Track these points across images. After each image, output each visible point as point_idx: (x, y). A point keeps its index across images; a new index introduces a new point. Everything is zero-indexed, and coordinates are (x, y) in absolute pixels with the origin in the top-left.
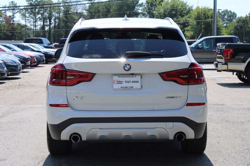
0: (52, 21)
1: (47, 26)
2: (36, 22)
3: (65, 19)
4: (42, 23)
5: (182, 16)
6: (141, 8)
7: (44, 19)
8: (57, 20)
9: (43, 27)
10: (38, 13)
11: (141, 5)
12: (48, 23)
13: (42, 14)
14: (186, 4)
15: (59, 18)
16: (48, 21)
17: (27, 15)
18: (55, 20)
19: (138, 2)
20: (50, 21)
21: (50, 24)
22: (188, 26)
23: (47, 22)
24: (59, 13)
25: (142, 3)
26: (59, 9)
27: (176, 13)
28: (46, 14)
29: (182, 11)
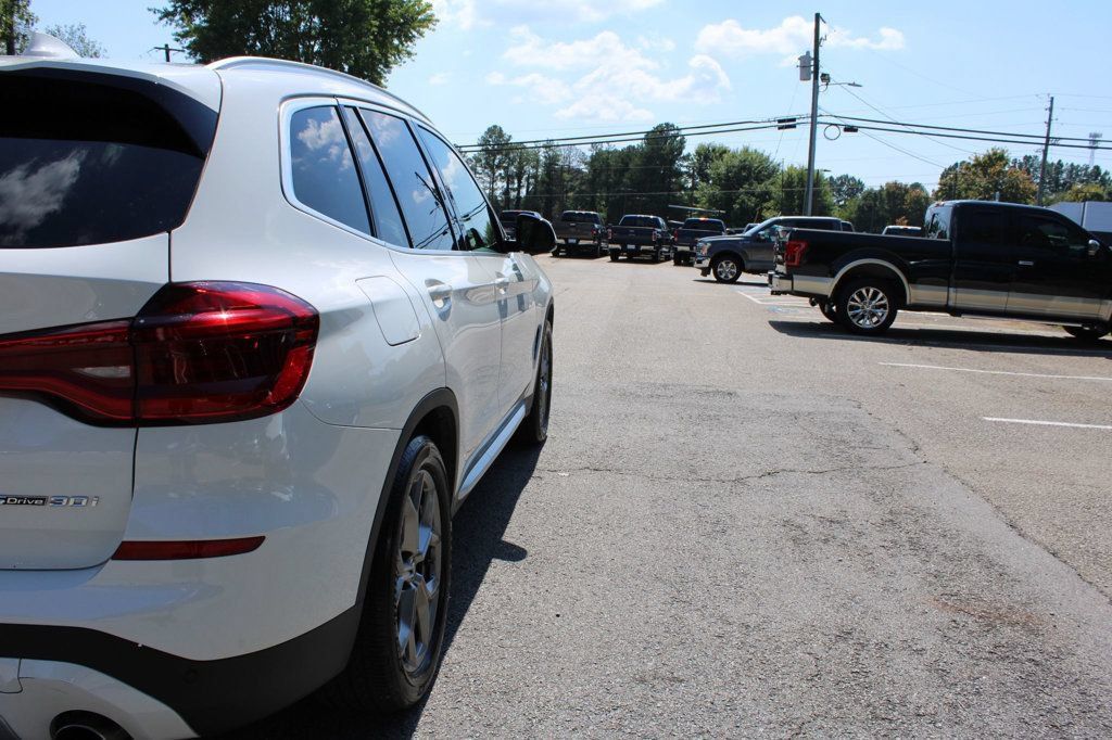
0: (524, 182)
1: (514, 190)
2: (493, 182)
3: (547, 179)
4: (505, 184)
5: (760, 181)
6: (686, 164)
7: (508, 178)
8: (532, 181)
9: (506, 192)
10: (499, 167)
11: (686, 158)
12: (516, 186)
13: (506, 169)
14: (768, 158)
15: (535, 176)
16: (516, 181)
17: (479, 169)
18: (528, 179)
19: (681, 153)
20: (519, 182)
21: (520, 187)
22: (771, 198)
23: (513, 183)
24: (536, 167)
25: (689, 155)
26: (538, 161)
27: (749, 174)
28: (513, 169)
29: (760, 172)
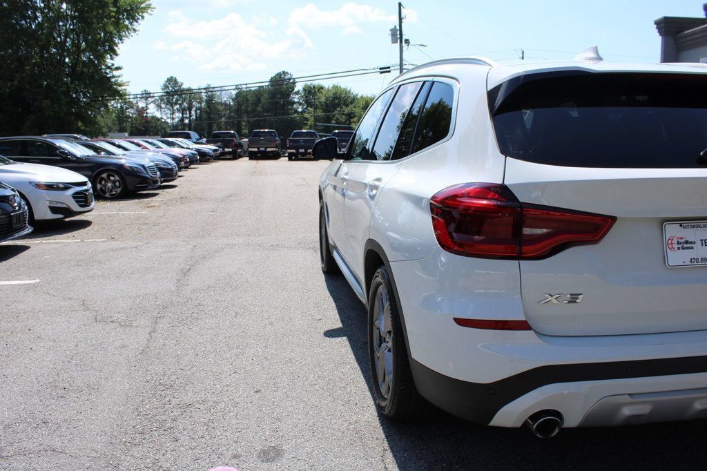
0: (193, 113)
1: (186, 118)
2: (173, 114)
3: (208, 110)
4: (181, 115)
5: (347, 106)
6: (297, 96)
7: (183, 111)
8: (198, 112)
9: (182, 120)
10: (176, 104)
11: (297, 93)
12: (188, 115)
13: (181, 105)
14: (350, 91)
15: (200, 109)
16: (188, 112)
17: (163, 106)
18: (196, 111)
19: (293, 90)
20: (190, 113)
21: (190, 116)
22: (354, 117)
23: (186, 114)
24: (200, 103)
25: (299, 91)
26: (201, 98)
27: (340, 101)
28: (185, 105)
29: (346, 99)
